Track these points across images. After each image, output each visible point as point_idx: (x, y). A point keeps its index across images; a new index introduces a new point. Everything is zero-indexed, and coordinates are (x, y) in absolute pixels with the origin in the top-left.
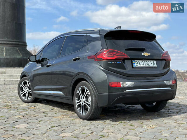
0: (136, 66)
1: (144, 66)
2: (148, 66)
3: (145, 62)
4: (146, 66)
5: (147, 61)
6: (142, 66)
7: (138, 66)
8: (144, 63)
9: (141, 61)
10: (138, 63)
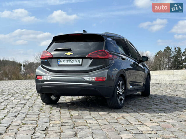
0: (60, 64)
1: (68, 63)
2: (71, 64)
3: (69, 60)
7: (62, 64)
8: (68, 62)
9: (66, 60)
10: (63, 61)
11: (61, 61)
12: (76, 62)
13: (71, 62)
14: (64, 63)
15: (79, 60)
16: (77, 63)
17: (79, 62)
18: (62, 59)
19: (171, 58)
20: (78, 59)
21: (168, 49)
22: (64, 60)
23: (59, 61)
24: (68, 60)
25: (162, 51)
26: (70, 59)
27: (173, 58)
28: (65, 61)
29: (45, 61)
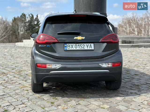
0: (67, 49)
2: (82, 49)
4: (80, 49)
5: (82, 44)
6: (75, 49)
7: (70, 49)
8: (78, 47)
9: (74, 44)
10: (71, 47)
11: (69, 46)
12: (88, 47)
13: (81, 47)
14: (72, 49)
15: (91, 45)
16: (89, 49)
17: (91, 47)
18: (70, 44)
19: (27, 23)
20: (89, 44)
21: (24, 15)
22: (72, 44)
23: (66, 47)
24: (78, 45)
25: (19, 17)
26: (80, 44)
27: (28, 23)
28: (74, 46)
29: (47, 46)
